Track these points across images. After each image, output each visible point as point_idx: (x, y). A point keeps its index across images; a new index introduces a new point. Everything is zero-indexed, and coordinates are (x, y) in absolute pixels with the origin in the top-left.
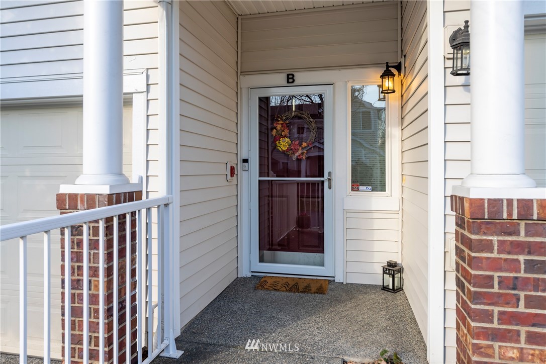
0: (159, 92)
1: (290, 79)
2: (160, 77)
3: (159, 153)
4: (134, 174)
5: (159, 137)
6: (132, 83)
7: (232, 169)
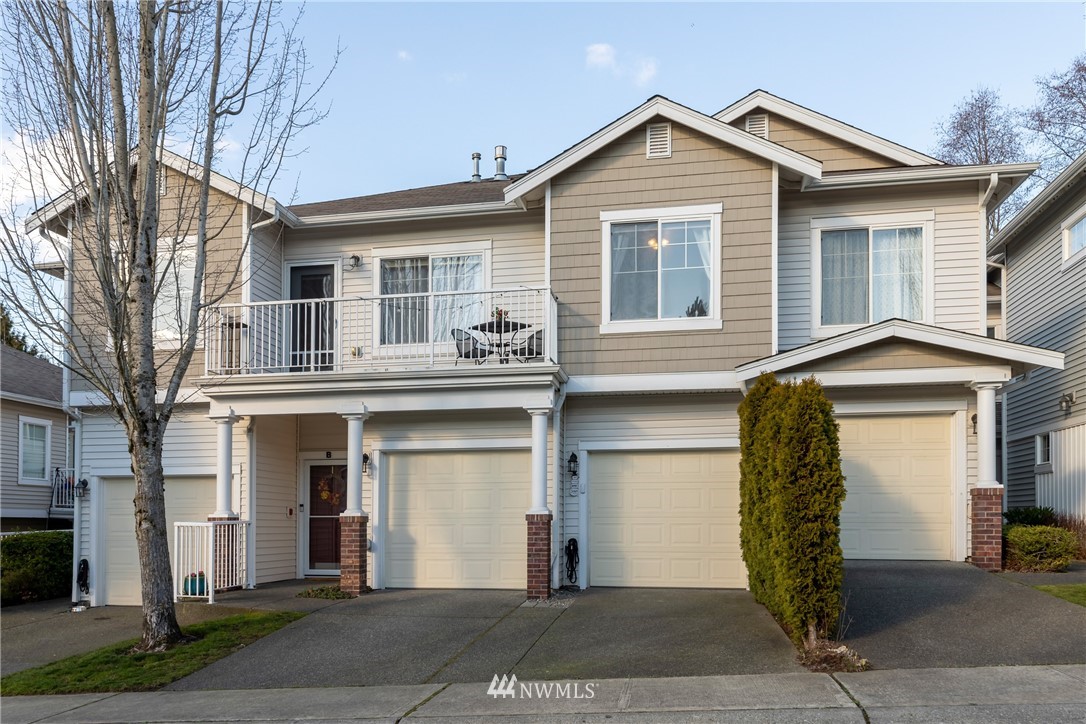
0: (246, 474)
1: (329, 455)
2: (246, 467)
3: (246, 502)
4: (236, 510)
5: (246, 495)
6: (235, 470)
7: (291, 511)
